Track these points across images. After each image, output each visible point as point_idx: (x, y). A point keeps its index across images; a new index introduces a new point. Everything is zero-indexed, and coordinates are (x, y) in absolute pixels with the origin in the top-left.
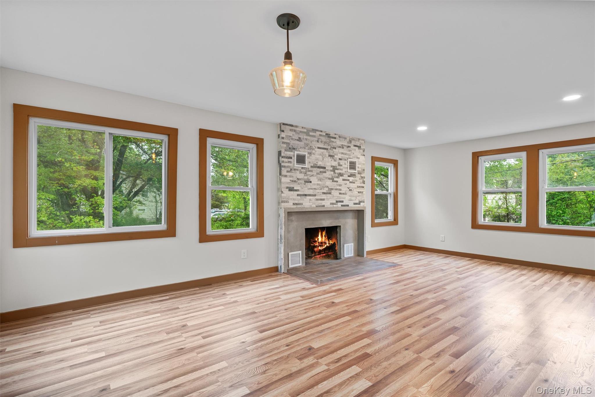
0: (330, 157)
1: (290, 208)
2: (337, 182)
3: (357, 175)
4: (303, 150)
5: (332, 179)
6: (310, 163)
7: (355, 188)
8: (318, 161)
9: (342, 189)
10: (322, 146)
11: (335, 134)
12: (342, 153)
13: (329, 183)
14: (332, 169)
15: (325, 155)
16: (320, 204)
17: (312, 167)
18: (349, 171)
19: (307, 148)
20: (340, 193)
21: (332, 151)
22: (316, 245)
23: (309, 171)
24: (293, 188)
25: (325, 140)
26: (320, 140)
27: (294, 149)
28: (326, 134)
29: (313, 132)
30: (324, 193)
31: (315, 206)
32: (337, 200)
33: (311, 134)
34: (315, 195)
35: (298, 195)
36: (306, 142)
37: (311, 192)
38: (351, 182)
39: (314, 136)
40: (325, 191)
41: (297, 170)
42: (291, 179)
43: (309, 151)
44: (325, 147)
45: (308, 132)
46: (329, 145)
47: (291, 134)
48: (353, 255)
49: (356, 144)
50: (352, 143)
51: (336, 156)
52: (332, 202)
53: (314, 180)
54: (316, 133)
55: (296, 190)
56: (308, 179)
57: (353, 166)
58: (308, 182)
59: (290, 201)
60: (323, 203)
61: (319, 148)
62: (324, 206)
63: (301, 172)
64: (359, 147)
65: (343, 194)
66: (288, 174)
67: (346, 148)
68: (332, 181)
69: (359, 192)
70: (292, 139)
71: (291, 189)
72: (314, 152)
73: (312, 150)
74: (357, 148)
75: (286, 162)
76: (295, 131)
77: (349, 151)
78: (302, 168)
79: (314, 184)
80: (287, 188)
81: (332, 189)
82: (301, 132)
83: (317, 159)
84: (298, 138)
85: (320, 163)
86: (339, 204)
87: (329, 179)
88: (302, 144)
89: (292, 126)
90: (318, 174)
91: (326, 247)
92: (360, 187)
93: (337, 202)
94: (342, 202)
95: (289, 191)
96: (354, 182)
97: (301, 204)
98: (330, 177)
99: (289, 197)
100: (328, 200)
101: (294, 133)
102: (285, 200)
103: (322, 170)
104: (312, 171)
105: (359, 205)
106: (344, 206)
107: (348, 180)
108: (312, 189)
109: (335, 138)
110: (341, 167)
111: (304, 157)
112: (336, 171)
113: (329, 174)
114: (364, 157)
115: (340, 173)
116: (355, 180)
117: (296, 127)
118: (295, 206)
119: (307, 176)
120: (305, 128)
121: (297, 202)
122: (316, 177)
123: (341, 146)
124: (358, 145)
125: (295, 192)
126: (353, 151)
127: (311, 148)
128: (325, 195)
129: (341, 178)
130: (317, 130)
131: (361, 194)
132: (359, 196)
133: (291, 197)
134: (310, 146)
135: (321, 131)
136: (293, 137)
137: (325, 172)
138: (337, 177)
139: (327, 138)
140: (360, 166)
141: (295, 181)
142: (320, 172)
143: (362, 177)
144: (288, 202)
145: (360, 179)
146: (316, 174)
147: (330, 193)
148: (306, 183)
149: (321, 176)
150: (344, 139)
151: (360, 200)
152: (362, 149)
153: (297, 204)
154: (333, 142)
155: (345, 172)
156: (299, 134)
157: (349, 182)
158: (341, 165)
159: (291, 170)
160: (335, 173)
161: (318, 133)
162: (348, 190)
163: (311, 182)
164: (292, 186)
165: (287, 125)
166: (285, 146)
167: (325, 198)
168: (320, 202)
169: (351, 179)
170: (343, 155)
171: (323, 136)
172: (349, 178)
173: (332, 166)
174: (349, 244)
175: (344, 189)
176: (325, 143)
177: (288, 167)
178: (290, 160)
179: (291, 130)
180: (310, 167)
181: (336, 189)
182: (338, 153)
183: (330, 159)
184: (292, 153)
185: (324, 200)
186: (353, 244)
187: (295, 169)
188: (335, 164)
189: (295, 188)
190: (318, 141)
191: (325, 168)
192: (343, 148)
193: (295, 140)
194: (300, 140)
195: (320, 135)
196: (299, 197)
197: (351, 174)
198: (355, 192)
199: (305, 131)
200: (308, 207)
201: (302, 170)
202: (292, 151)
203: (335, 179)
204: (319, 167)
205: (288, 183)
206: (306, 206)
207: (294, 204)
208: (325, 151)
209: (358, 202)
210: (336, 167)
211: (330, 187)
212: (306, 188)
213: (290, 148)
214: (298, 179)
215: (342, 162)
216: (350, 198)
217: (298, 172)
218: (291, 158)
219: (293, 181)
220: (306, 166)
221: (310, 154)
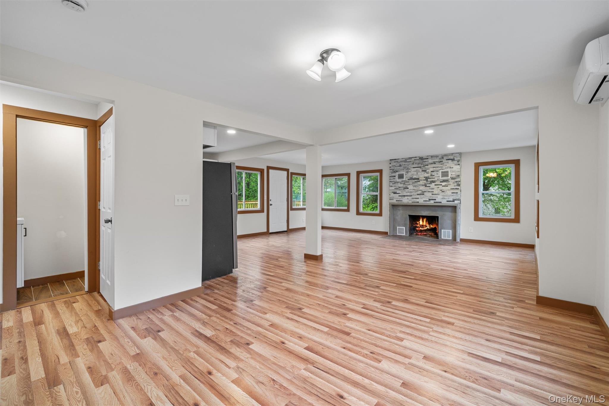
0: (422, 172)
1: (395, 203)
2: (430, 187)
3: (450, 180)
4: (402, 171)
5: (426, 186)
6: (407, 177)
7: (449, 190)
8: (413, 176)
9: (434, 191)
10: (417, 166)
11: (428, 156)
12: (434, 167)
13: (423, 188)
14: (425, 179)
15: (419, 171)
16: (415, 201)
17: (408, 179)
18: (441, 178)
19: (405, 169)
20: (432, 194)
21: (425, 168)
22: (418, 226)
23: (407, 182)
24: (396, 192)
25: (419, 162)
26: (415, 163)
27: (397, 171)
28: (419, 158)
29: (410, 159)
30: (418, 194)
31: (411, 202)
32: (430, 199)
33: (408, 161)
34: (411, 196)
35: (399, 196)
36: (404, 166)
37: (408, 194)
38: (443, 186)
39: (411, 162)
40: (419, 193)
41: (399, 182)
42: (395, 187)
43: (406, 171)
44: (419, 166)
45: (405, 160)
46: (422, 165)
47: (395, 164)
48: (451, 238)
49: (449, 158)
50: (444, 158)
51: (427, 170)
52: (425, 200)
53: (411, 187)
54: (411, 159)
55: (398, 193)
56: (406, 187)
57: (445, 174)
58: (406, 188)
59: (394, 199)
60: (417, 200)
61: (413, 168)
62: (418, 202)
63: (401, 183)
64: (453, 160)
65: (436, 194)
66: (393, 185)
67: (438, 163)
68: (425, 187)
69: (452, 193)
70: (395, 166)
71: (395, 193)
72: (410, 170)
73: (408, 170)
74: (450, 161)
75: (392, 179)
76: (397, 162)
77: (442, 164)
78: (402, 181)
79: (411, 189)
80: (392, 192)
81: (425, 192)
82: (401, 161)
83: (413, 175)
84: (399, 165)
85: (414, 177)
86: (432, 202)
87: (423, 185)
88: (402, 168)
89: (396, 159)
90: (413, 183)
91: (426, 229)
92: (453, 189)
93: (430, 200)
94: (435, 200)
95: (394, 194)
96: (446, 185)
97: (402, 201)
98: (424, 184)
99: (394, 197)
100: (422, 199)
101: (397, 163)
102: (391, 198)
103: (416, 180)
104: (409, 182)
105: (453, 203)
106: (437, 202)
107: (441, 185)
108: (409, 192)
109: (428, 159)
110: (433, 177)
111: (403, 174)
112: (429, 180)
113: (421, 183)
114: (459, 166)
115: (432, 181)
116: (448, 184)
117: (398, 159)
118: (397, 202)
119: (405, 185)
120: (404, 158)
121: (398, 200)
122: (412, 185)
123: (433, 163)
124: (452, 158)
125: (397, 194)
126: (445, 164)
127: (408, 169)
128: (419, 195)
129: (433, 184)
130: (413, 158)
131: (455, 194)
132: (452, 196)
133: (395, 197)
134: (407, 168)
135: (416, 157)
136: (396, 165)
137: (419, 182)
138: (429, 184)
139: (420, 160)
140: (454, 173)
141: (397, 189)
142: (415, 182)
143: (456, 182)
144: (393, 200)
145: (453, 183)
146: (412, 183)
147: (423, 194)
148: (405, 189)
149: (416, 184)
150: (436, 158)
151: (455, 199)
152: (456, 160)
153: (398, 201)
154: (426, 161)
155: (437, 179)
156: (400, 163)
157: (441, 186)
158: (434, 176)
159: (395, 183)
160: (427, 181)
161: (413, 159)
162: (441, 191)
163: (408, 188)
164: (395, 191)
165: (392, 160)
166: (391, 171)
167: (419, 197)
168: (414, 199)
169: (443, 184)
170: (434, 169)
171: (418, 160)
172: (441, 183)
173: (424, 177)
174: (447, 230)
175: (436, 191)
176: (419, 164)
177: (393, 181)
178: (394, 178)
179: (395, 162)
180: (407, 179)
181: (429, 192)
182: (430, 168)
183: (423, 173)
184: (396, 174)
185: (418, 198)
186: (451, 231)
187: (397, 182)
188: (426, 175)
189: (397, 192)
190: (413, 164)
191: (419, 179)
192: (435, 163)
193: (398, 166)
194: (400, 166)
195: (415, 160)
196: (400, 197)
197: (443, 181)
198: (449, 193)
199: (404, 160)
200: (406, 202)
201: (402, 182)
202: (395, 173)
203: (427, 185)
204: (414, 179)
205: (393, 190)
206: (405, 202)
207: (396, 201)
208: (419, 168)
209: (452, 200)
210: (429, 177)
211: (423, 191)
212: (405, 192)
213: (394, 172)
214: (399, 187)
215: (433, 174)
216: (442, 197)
217: (399, 183)
218: (395, 176)
219: (396, 189)
220: (404, 180)
221: (407, 172)
